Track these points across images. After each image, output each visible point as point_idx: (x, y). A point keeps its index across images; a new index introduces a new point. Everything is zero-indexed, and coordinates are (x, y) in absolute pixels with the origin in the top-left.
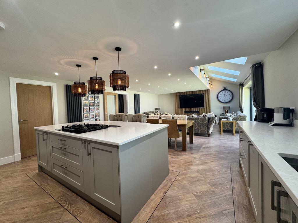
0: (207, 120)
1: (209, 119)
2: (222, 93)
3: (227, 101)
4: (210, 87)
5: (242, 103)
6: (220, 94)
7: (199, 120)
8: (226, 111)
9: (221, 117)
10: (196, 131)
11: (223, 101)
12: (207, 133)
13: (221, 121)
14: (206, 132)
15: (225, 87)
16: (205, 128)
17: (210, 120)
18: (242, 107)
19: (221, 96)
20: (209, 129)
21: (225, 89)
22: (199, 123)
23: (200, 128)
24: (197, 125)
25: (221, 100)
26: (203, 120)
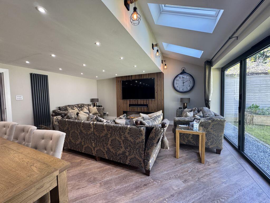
0: (144, 135)
1: (149, 130)
2: (180, 78)
3: (185, 90)
4: (164, 68)
5: (209, 93)
6: (177, 80)
7: (126, 134)
8: (184, 104)
9: (177, 119)
10: (120, 158)
11: (181, 90)
12: (143, 165)
13: (177, 130)
14: (141, 164)
15: (183, 70)
16: (141, 154)
17: (151, 135)
18: (210, 100)
19: (177, 82)
20: (147, 157)
21: (183, 72)
22: (126, 139)
23: (130, 152)
24: (122, 145)
25: (178, 89)
26: (134, 133)
